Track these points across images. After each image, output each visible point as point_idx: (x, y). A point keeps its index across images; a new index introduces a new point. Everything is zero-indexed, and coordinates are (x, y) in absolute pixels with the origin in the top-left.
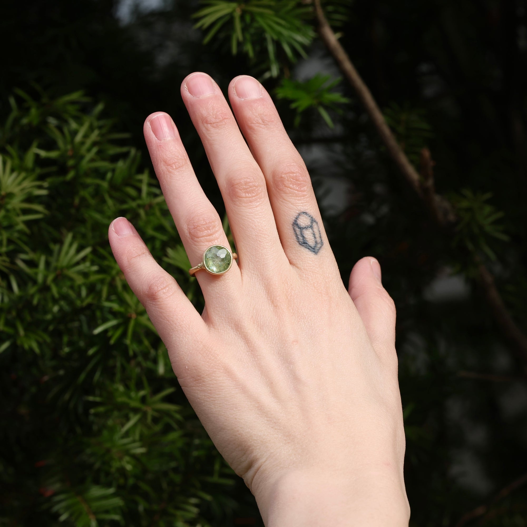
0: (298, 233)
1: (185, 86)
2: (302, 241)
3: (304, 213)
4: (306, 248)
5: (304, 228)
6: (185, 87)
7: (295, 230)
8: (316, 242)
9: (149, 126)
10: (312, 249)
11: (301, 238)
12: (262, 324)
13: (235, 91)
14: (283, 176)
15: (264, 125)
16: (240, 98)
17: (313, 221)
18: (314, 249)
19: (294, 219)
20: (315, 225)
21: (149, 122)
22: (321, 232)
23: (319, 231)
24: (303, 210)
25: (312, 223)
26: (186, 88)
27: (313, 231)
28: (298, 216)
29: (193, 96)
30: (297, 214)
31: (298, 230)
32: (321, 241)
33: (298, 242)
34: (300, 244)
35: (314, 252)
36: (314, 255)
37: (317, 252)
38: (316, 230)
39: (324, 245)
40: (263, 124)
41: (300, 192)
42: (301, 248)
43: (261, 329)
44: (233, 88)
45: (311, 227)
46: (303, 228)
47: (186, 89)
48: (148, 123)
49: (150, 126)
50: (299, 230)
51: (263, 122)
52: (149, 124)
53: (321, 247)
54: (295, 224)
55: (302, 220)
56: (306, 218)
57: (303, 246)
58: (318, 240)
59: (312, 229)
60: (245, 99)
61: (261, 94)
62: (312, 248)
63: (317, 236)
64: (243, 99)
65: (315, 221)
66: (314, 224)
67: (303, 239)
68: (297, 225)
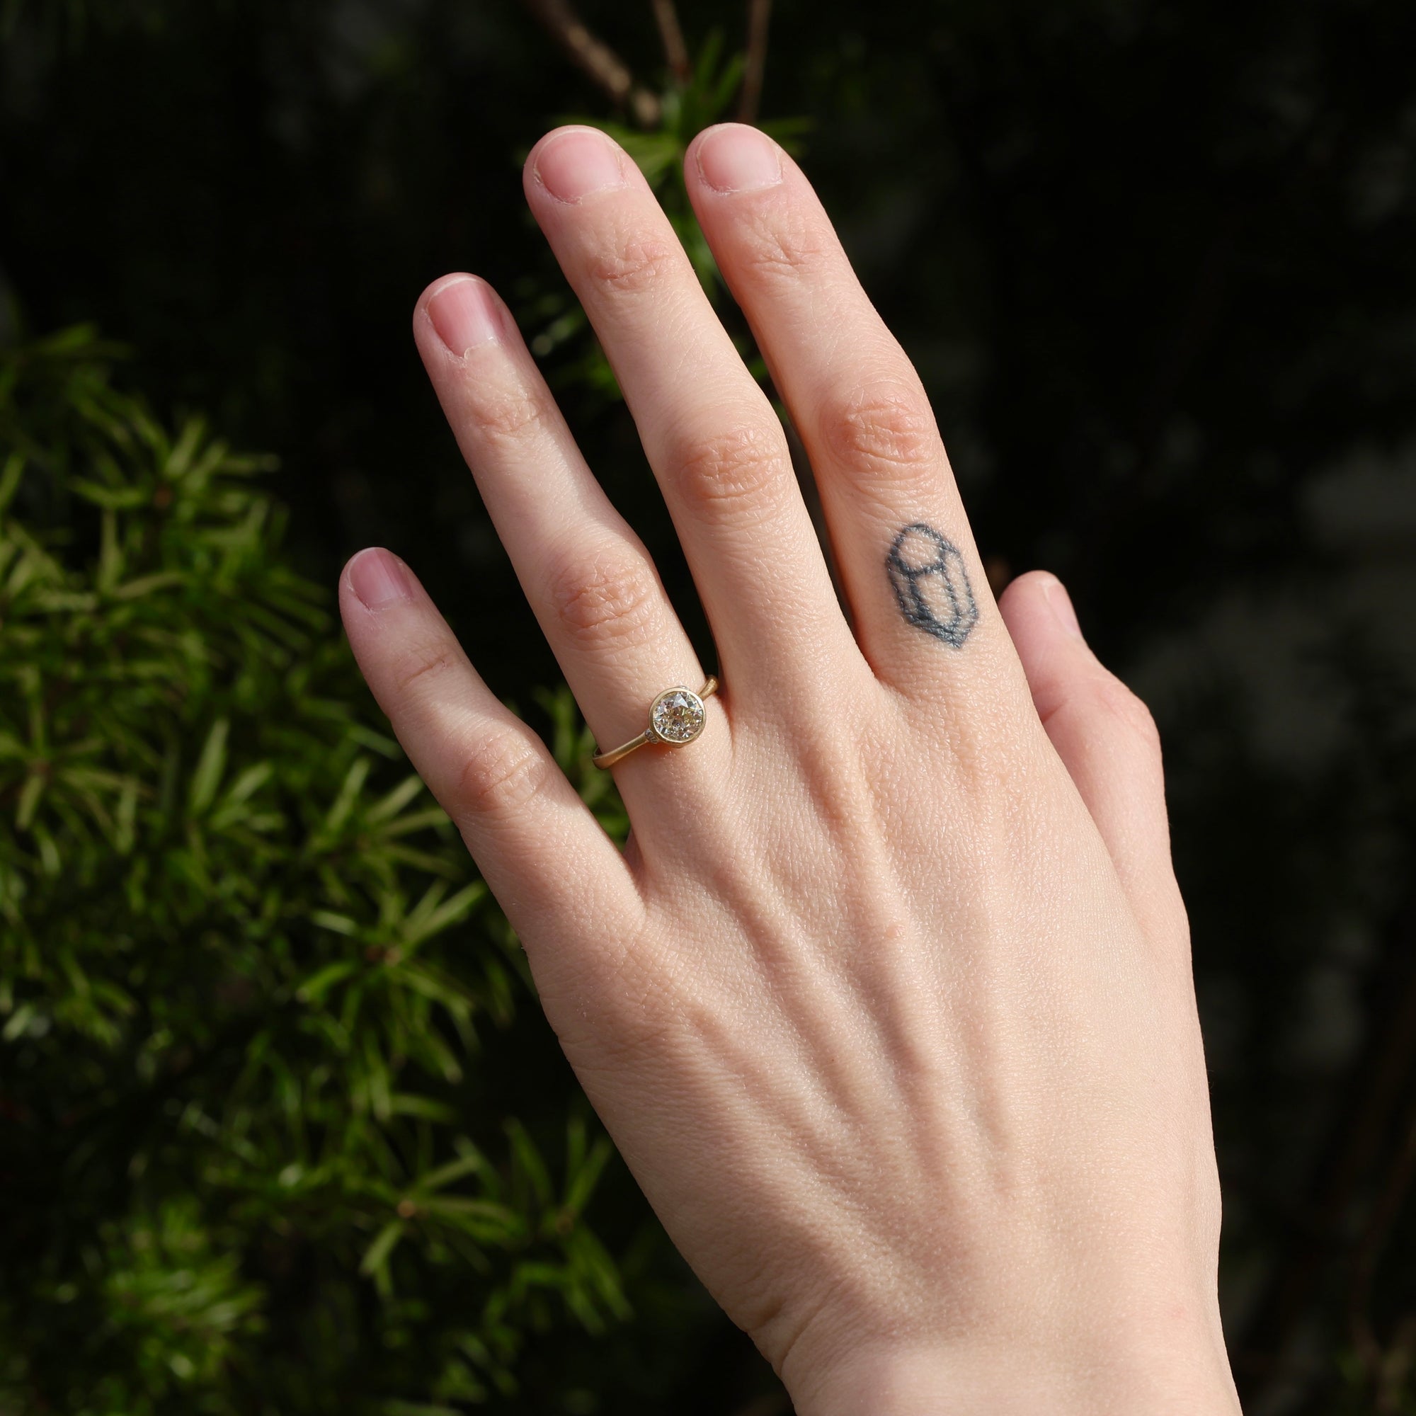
0: (902, 589)
1: (536, 172)
2: (915, 610)
3: (918, 526)
4: (928, 632)
5: (922, 573)
6: (536, 175)
7: (893, 581)
8: (957, 612)
9: (427, 319)
10: (947, 634)
11: (910, 602)
12: (798, 875)
13: (702, 171)
14: (852, 417)
15: (791, 264)
16: (718, 190)
17: (945, 549)
18: (952, 633)
19: (889, 546)
20: (952, 562)
21: (425, 309)
22: (971, 580)
23: (966, 578)
24: (914, 519)
25: (942, 555)
26: (538, 178)
27: (948, 580)
28: (901, 536)
29: (558, 198)
30: (898, 532)
31: (902, 579)
32: (973, 606)
33: (904, 614)
34: (909, 621)
35: (953, 641)
36: (954, 649)
37: (961, 642)
38: (954, 575)
39: (982, 617)
40: (785, 263)
41: (903, 465)
42: (912, 632)
43: (794, 889)
44: (698, 164)
45: (941, 567)
46: (916, 572)
47: (538, 181)
48: (423, 310)
49: (429, 320)
50: (906, 578)
51: (788, 256)
52: (426, 314)
53: (972, 625)
54: (894, 561)
55: (914, 550)
56: (925, 541)
57: (919, 626)
58: (963, 603)
59: (943, 573)
60: (732, 193)
61: (779, 174)
62: (946, 631)
63: (960, 593)
64: (726, 194)
65: (952, 550)
66: (950, 557)
67: (919, 607)
68: (900, 564)
